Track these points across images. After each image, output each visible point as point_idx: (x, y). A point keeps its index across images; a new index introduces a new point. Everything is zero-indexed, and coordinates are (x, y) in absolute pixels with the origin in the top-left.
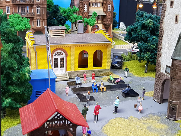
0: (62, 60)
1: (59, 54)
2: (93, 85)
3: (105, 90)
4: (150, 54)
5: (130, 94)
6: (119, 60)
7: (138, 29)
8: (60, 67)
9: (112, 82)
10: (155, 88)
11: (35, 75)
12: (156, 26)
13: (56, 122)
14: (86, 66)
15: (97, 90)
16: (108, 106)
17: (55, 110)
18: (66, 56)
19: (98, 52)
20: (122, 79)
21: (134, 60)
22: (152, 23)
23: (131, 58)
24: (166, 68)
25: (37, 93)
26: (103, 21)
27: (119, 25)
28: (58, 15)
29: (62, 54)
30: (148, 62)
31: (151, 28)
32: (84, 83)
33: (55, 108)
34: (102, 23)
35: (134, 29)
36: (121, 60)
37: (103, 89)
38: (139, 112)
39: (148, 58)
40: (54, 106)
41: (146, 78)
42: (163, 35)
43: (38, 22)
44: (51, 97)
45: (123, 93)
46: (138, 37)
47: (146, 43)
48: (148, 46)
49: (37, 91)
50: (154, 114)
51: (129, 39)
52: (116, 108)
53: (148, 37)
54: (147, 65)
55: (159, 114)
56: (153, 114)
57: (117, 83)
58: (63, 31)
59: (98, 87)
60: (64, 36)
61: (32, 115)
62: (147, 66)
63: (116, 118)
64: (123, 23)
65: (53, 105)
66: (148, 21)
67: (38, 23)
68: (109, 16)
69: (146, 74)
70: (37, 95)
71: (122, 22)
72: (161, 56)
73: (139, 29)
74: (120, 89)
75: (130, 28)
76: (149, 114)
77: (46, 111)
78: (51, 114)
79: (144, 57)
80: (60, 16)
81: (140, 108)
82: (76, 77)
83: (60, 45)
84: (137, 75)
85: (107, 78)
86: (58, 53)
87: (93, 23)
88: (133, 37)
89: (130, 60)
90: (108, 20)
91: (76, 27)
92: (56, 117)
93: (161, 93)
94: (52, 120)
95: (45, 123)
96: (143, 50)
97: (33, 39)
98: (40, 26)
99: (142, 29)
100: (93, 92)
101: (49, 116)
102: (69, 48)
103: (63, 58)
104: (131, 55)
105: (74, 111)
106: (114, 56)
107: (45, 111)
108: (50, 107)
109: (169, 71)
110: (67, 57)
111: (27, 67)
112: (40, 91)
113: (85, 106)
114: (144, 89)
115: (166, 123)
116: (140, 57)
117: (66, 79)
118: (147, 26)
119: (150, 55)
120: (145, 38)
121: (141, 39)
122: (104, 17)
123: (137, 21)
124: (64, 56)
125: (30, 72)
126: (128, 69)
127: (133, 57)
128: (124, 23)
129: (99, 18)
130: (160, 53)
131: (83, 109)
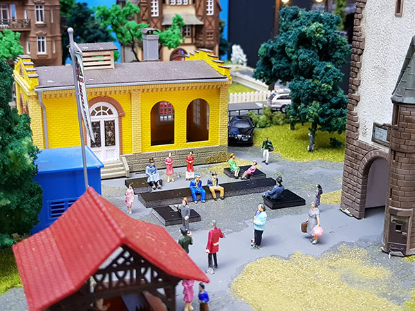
0: (110, 125)
1: (102, 111)
2: (192, 184)
3: (222, 194)
4: (321, 106)
5: (284, 200)
6: (246, 126)
7: (288, 47)
8: (106, 145)
9: (236, 175)
10: (345, 183)
11: (47, 161)
12: (331, 37)
13: (121, 273)
14: (170, 140)
15: (204, 195)
16: (235, 231)
17: (118, 241)
18: (120, 117)
19: (194, 108)
20: (258, 167)
21: (278, 124)
22: (323, 31)
23: (271, 121)
24: (374, 131)
25: (53, 208)
26: (196, 40)
27: (231, 52)
28: (87, 29)
29: (110, 112)
30: (314, 125)
31: (321, 42)
32: (168, 181)
33: (118, 235)
34: (195, 44)
35: (278, 49)
36: (250, 124)
37: (217, 192)
38: (314, 242)
39: (315, 116)
40: (115, 230)
41: (314, 164)
42: (363, 50)
43: (39, 42)
44: (100, 208)
45: (267, 198)
46: (288, 68)
47: (311, 81)
48: (315, 87)
49: (52, 204)
50: (351, 244)
51: (265, 75)
52: (258, 234)
53: (315, 66)
54: (313, 133)
55: (363, 243)
56: (348, 243)
57: (248, 178)
58: (109, 55)
59: (206, 188)
60: (113, 66)
61: (52, 260)
62: (314, 136)
63: (260, 258)
64: (239, 47)
65: (110, 228)
66: (314, 26)
67: (40, 46)
68: (211, 28)
69: (311, 154)
70: (53, 212)
71: (237, 44)
72: (358, 102)
73: (292, 48)
74: (258, 190)
75: (268, 48)
76: (339, 245)
77: (92, 244)
78: (108, 251)
79: (305, 114)
80: (91, 30)
81: (317, 231)
82: (148, 167)
83: (103, 90)
84: (292, 156)
85: (221, 167)
86: (98, 109)
87: (176, 40)
88: (275, 69)
89: (269, 125)
90: (209, 35)
91: (134, 52)
92: (121, 261)
93: (362, 193)
94: (110, 270)
95: (92, 279)
96: (304, 96)
97: (35, 74)
98: (45, 53)
99: (297, 48)
100: (194, 201)
101: (103, 257)
102: (127, 95)
103: (113, 121)
104: (269, 113)
105: (165, 243)
106: (230, 116)
107: (90, 246)
108: (102, 235)
109: (381, 137)
110: (123, 118)
111: (26, 137)
112: (63, 202)
113: (184, 233)
114: (319, 187)
115: (384, 264)
116: (296, 115)
117: (121, 172)
118: (311, 38)
119: (321, 109)
120: (307, 67)
121: (296, 71)
122: (198, 28)
123: (281, 30)
124: (114, 117)
125: (34, 151)
126: (270, 143)
127: (274, 118)
128: (242, 47)
129: (187, 32)
130: (356, 94)
131: (181, 239)
